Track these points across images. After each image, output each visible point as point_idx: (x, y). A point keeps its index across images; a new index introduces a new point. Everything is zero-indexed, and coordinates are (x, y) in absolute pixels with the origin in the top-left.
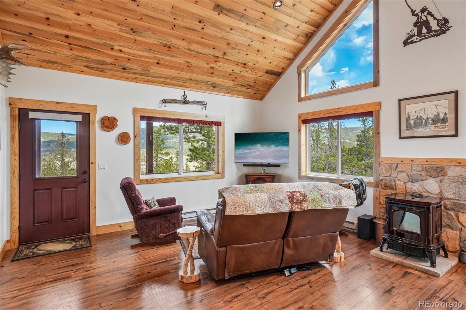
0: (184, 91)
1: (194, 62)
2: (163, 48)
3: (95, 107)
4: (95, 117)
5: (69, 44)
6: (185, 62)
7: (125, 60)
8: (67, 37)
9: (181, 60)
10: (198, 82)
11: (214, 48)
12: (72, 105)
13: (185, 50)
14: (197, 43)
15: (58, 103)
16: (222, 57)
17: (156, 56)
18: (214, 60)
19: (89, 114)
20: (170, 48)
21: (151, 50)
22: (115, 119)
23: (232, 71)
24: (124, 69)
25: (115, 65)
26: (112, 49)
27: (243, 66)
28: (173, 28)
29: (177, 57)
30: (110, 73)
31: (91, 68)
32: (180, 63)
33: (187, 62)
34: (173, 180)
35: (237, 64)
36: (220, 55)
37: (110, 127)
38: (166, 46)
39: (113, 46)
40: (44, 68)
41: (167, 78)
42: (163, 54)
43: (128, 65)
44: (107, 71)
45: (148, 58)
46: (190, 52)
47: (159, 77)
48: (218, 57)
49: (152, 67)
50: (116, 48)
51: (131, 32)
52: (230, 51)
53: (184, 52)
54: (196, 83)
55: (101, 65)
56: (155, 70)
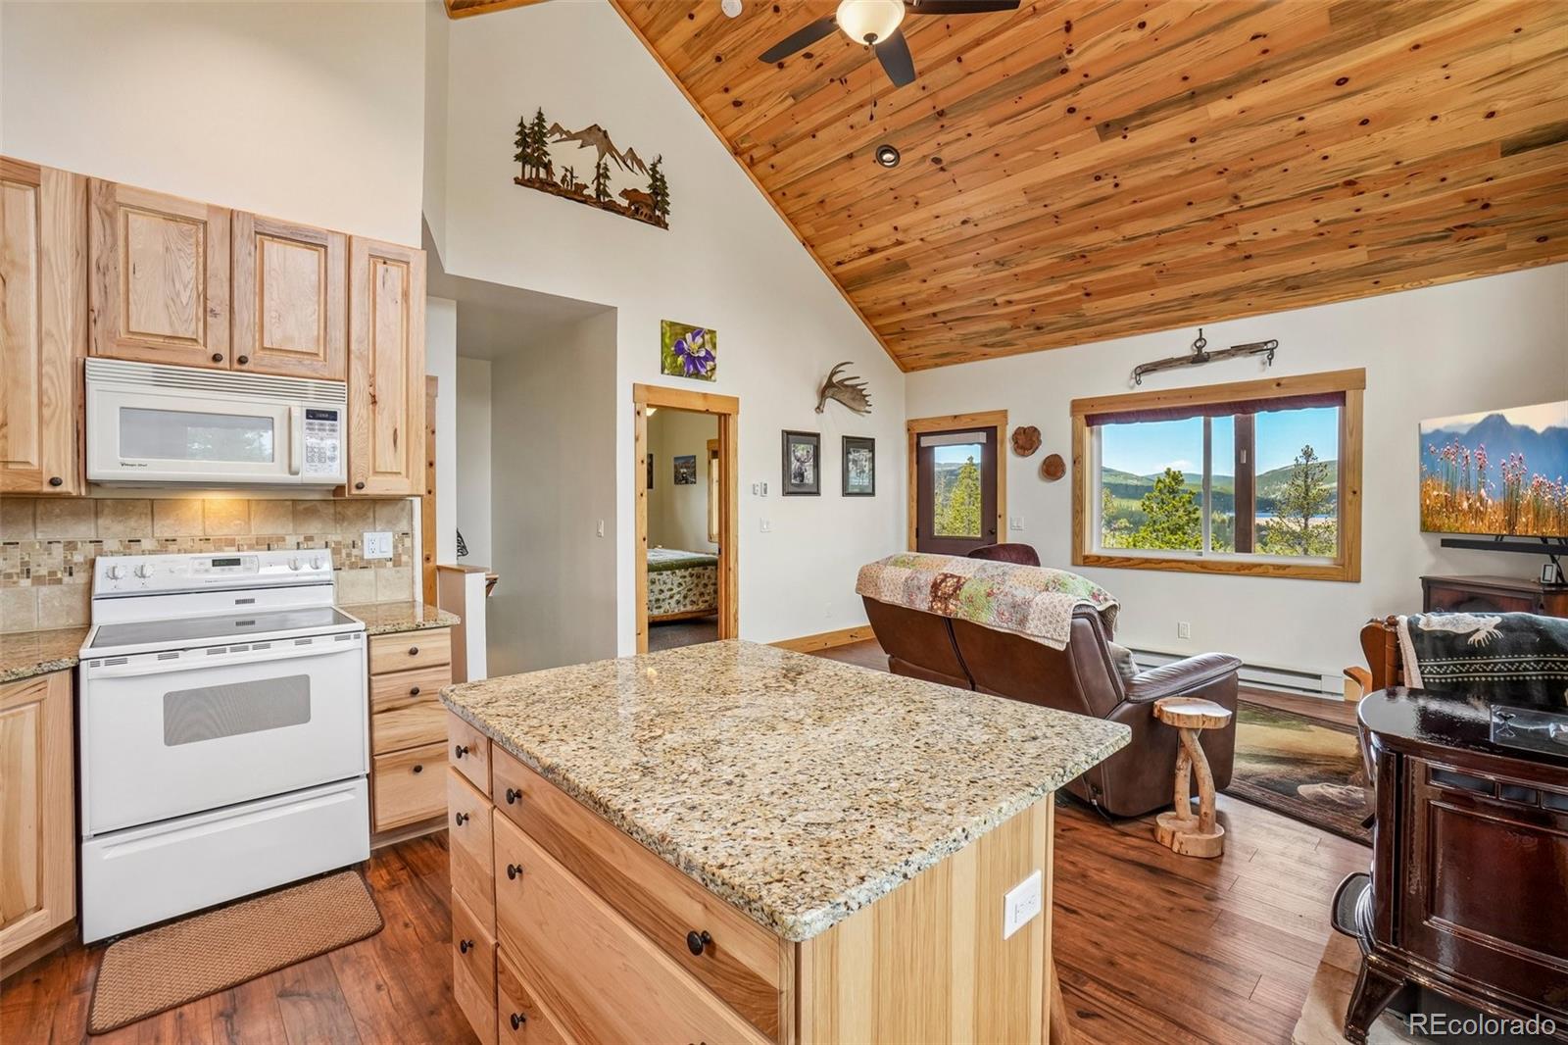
0: (1201, 330)
1: (1166, 256)
2: (1072, 263)
3: (1004, 413)
4: (1004, 431)
5: (944, 323)
6: (1145, 267)
7: (1028, 313)
8: (934, 315)
9: (1132, 268)
10: (1227, 294)
11: (1190, 204)
12: (973, 416)
13: (1121, 245)
14: (1133, 217)
15: (955, 417)
16: (1235, 208)
17: (1072, 284)
18: (1220, 227)
19: (996, 427)
20: (1084, 257)
21: (1053, 278)
22: (1035, 430)
23: (1316, 225)
24: (1038, 328)
25: (1019, 327)
26: (996, 305)
27: (1349, 190)
28: (1057, 222)
29: (1116, 266)
30: (1022, 343)
31: (993, 345)
32: (1134, 275)
33: (1149, 264)
34: (1164, 565)
35: (1316, 196)
36: (1223, 206)
37: (1028, 446)
38: (1073, 257)
39: (994, 299)
40: (941, 366)
41: (1132, 315)
42: (1082, 273)
43: (1039, 319)
44: (1018, 342)
45: (1059, 293)
46: (1134, 242)
47: (1114, 319)
48: (1221, 215)
49: (1084, 306)
50: (999, 300)
51: (998, 268)
52: (1249, 184)
53: (1123, 249)
54: (1220, 298)
55: (1001, 335)
56: (1091, 308)
